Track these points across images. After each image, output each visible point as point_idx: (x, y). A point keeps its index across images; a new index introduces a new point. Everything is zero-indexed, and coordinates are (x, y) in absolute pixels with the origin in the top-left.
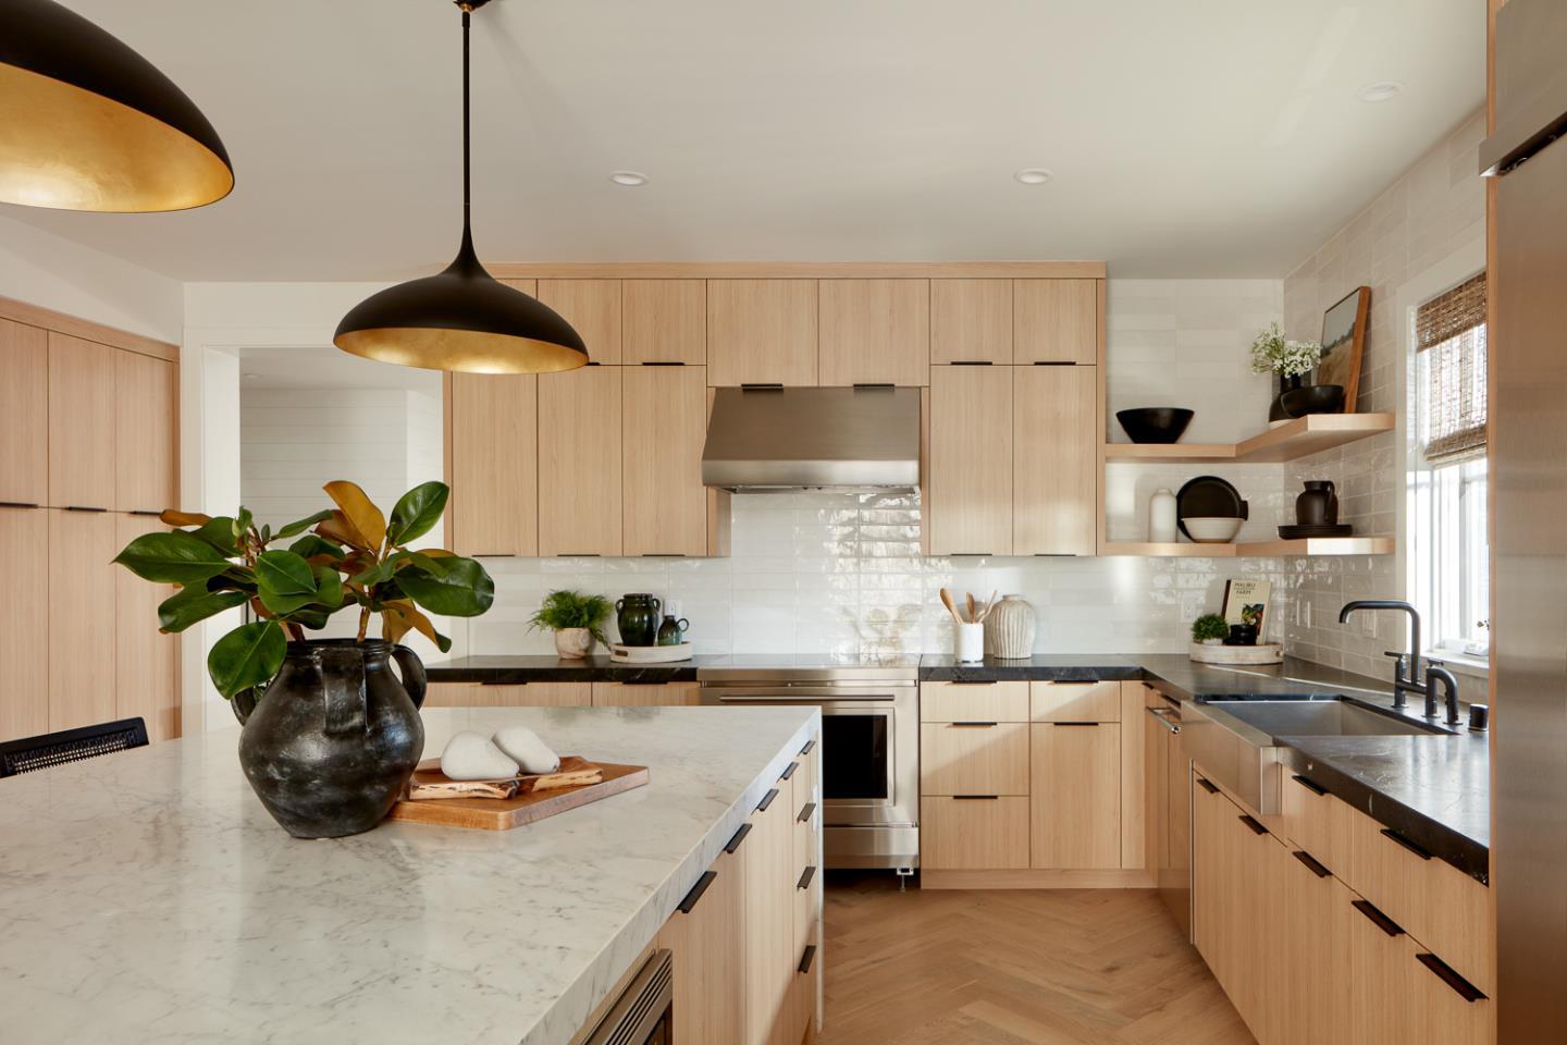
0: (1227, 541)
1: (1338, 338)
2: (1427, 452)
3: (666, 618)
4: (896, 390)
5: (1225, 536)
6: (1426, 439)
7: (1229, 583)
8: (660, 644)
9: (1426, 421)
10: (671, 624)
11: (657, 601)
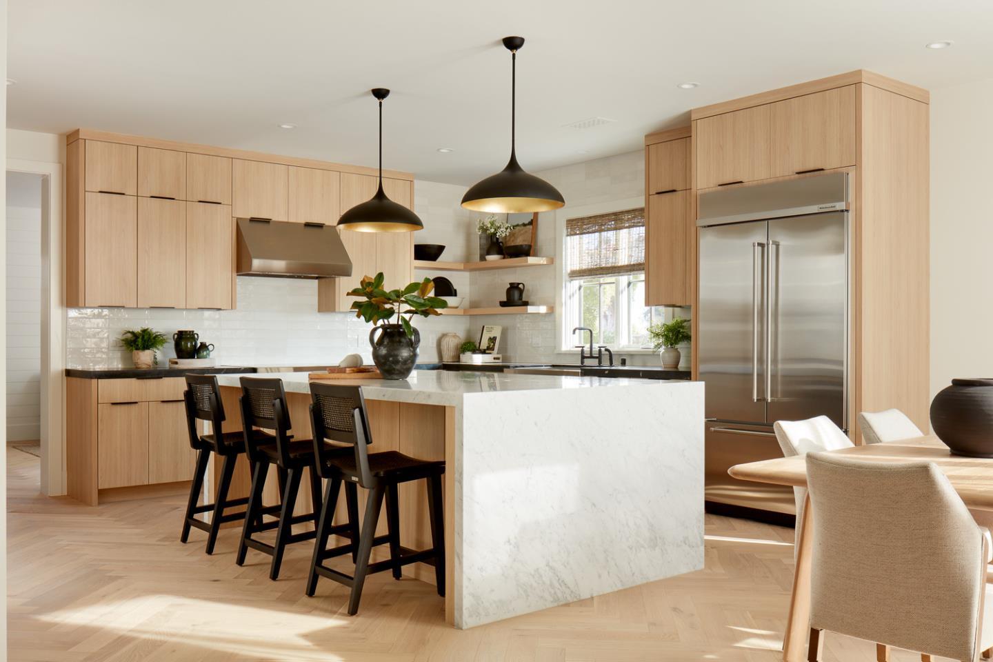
0: (457, 308)
1: (520, 223)
2: (569, 274)
3: (201, 343)
4: (324, 228)
5: (456, 305)
6: (569, 271)
7: (483, 327)
8: (198, 358)
9: (569, 263)
10: (204, 346)
11: (197, 335)
